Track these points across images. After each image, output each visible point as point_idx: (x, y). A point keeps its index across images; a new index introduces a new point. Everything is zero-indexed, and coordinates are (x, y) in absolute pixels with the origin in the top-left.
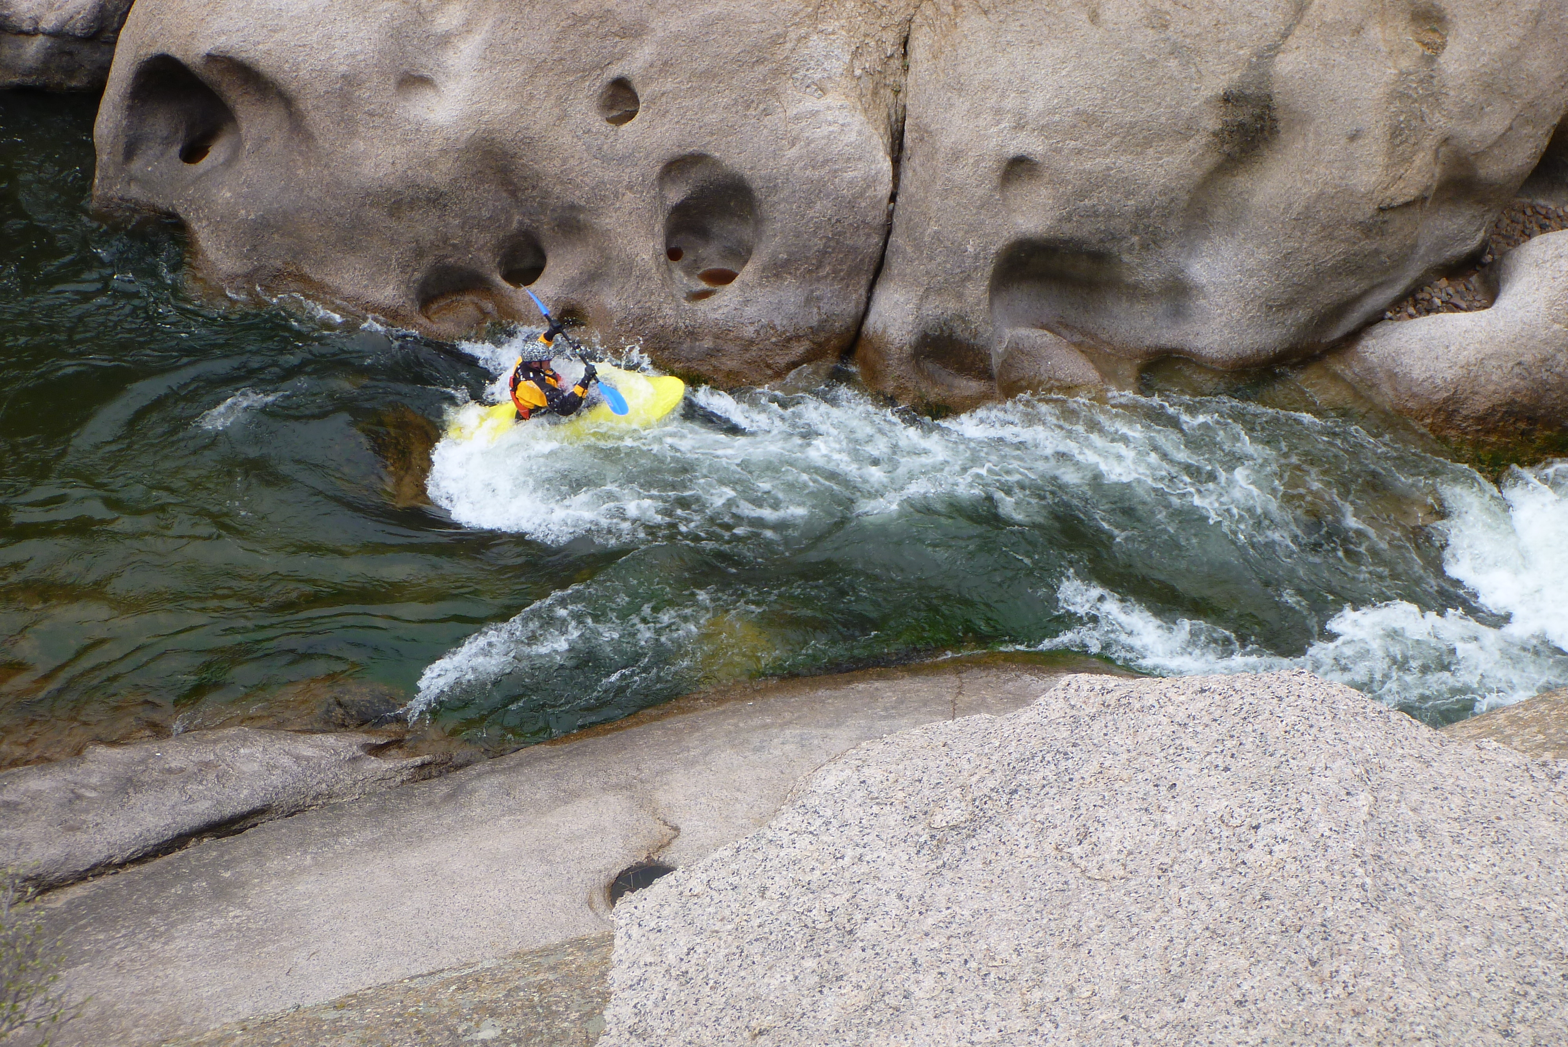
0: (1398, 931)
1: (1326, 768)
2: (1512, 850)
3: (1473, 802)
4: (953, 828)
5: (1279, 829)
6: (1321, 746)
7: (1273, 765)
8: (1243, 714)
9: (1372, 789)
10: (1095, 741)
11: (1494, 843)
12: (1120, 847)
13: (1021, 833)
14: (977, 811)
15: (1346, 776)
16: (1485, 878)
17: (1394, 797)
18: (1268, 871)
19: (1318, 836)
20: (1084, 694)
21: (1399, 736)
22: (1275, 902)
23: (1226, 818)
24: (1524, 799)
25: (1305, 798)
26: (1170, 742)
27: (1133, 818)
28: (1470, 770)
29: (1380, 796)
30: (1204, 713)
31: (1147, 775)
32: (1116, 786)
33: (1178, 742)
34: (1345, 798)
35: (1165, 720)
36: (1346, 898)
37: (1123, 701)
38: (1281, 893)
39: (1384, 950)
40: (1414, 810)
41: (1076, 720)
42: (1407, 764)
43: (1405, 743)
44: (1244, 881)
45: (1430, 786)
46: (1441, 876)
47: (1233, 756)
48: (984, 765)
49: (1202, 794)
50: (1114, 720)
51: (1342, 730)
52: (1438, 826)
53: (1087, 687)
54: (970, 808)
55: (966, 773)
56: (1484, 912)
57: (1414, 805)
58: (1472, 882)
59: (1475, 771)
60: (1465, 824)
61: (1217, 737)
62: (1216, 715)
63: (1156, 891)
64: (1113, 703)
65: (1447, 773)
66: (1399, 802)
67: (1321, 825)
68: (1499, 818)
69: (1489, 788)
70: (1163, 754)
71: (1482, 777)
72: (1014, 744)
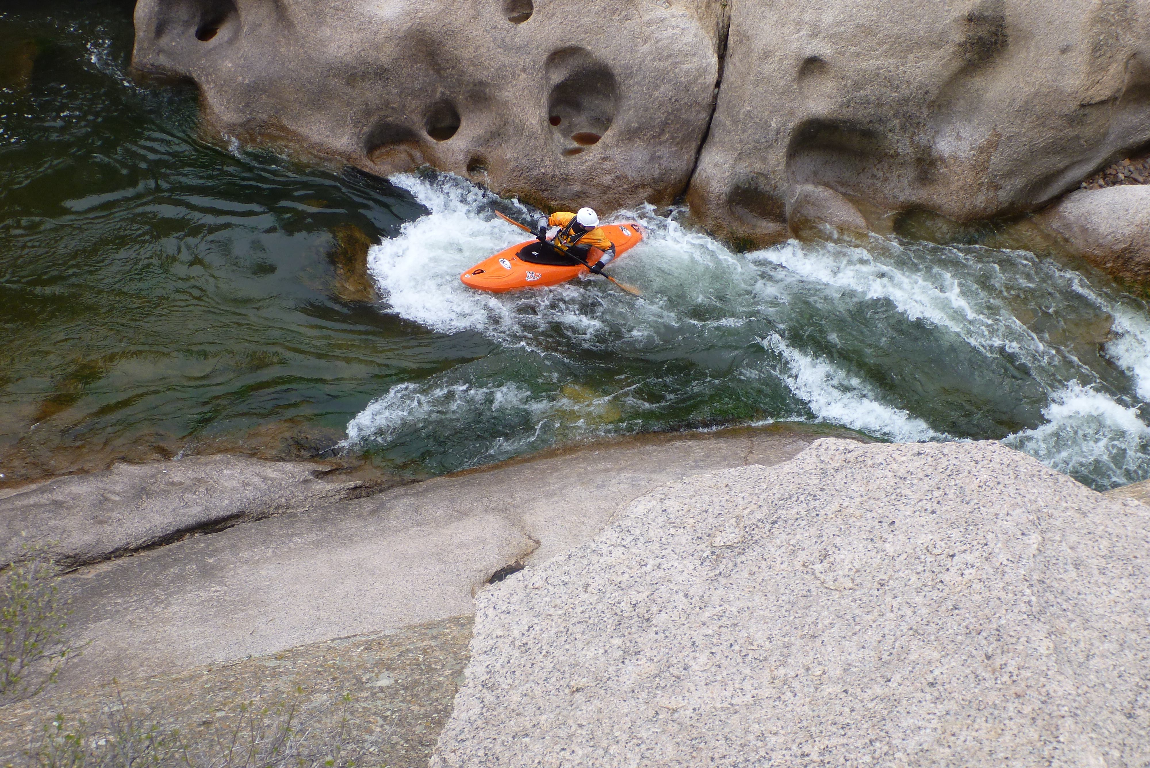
0: (1053, 637)
1: (1008, 514)
3: (1117, 544)
4: (729, 547)
5: (969, 558)
6: (1005, 498)
7: (969, 510)
8: (948, 472)
9: (1042, 532)
10: (837, 488)
11: (1130, 575)
12: (850, 566)
13: (778, 553)
14: (747, 535)
15: (1022, 521)
16: (1122, 600)
17: (1058, 538)
18: (959, 589)
19: (998, 564)
20: (831, 452)
21: (1064, 493)
22: (963, 611)
23: (931, 548)
25: (990, 536)
26: (892, 491)
27: (861, 545)
28: (1116, 521)
29: (1047, 537)
30: (919, 470)
31: (874, 514)
32: (851, 521)
33: (898, 491)
34: (1021, 537)
35: (890, 474)
36: (1016, 611)
37: (860, 459)
38: (967, 605)
39: (1043, 650)
40: (1072, 548)
41: (824, 471)
42: (1069, 514)
43: (1069, 498)
44: (941, 595)
45: (1085, 531)
46: (1089, 598)
47: (938, 502)
48: (754, 502)
49: (914, 530)
50: (852, 473)
51: (1022, 487)
52: (1089, 561)
53: (834, 447)
54: (742, 533)
55: (740, 508)
56: (1119, 626)
57: (1072, 544)
58: (1112, 604)
59: (1120, 522)
60: (1110, 560)
61: (928, 488)
62: (928, 472)
63: (875, 600)
64: (852, 460)
65: (1099, 522)
66: (1061, 542)
67: (1001, 556)
68: (1136, 557)
69: (1130, 534)
70: (887, 499)
71: (1124, 526)
72: (777, 487)
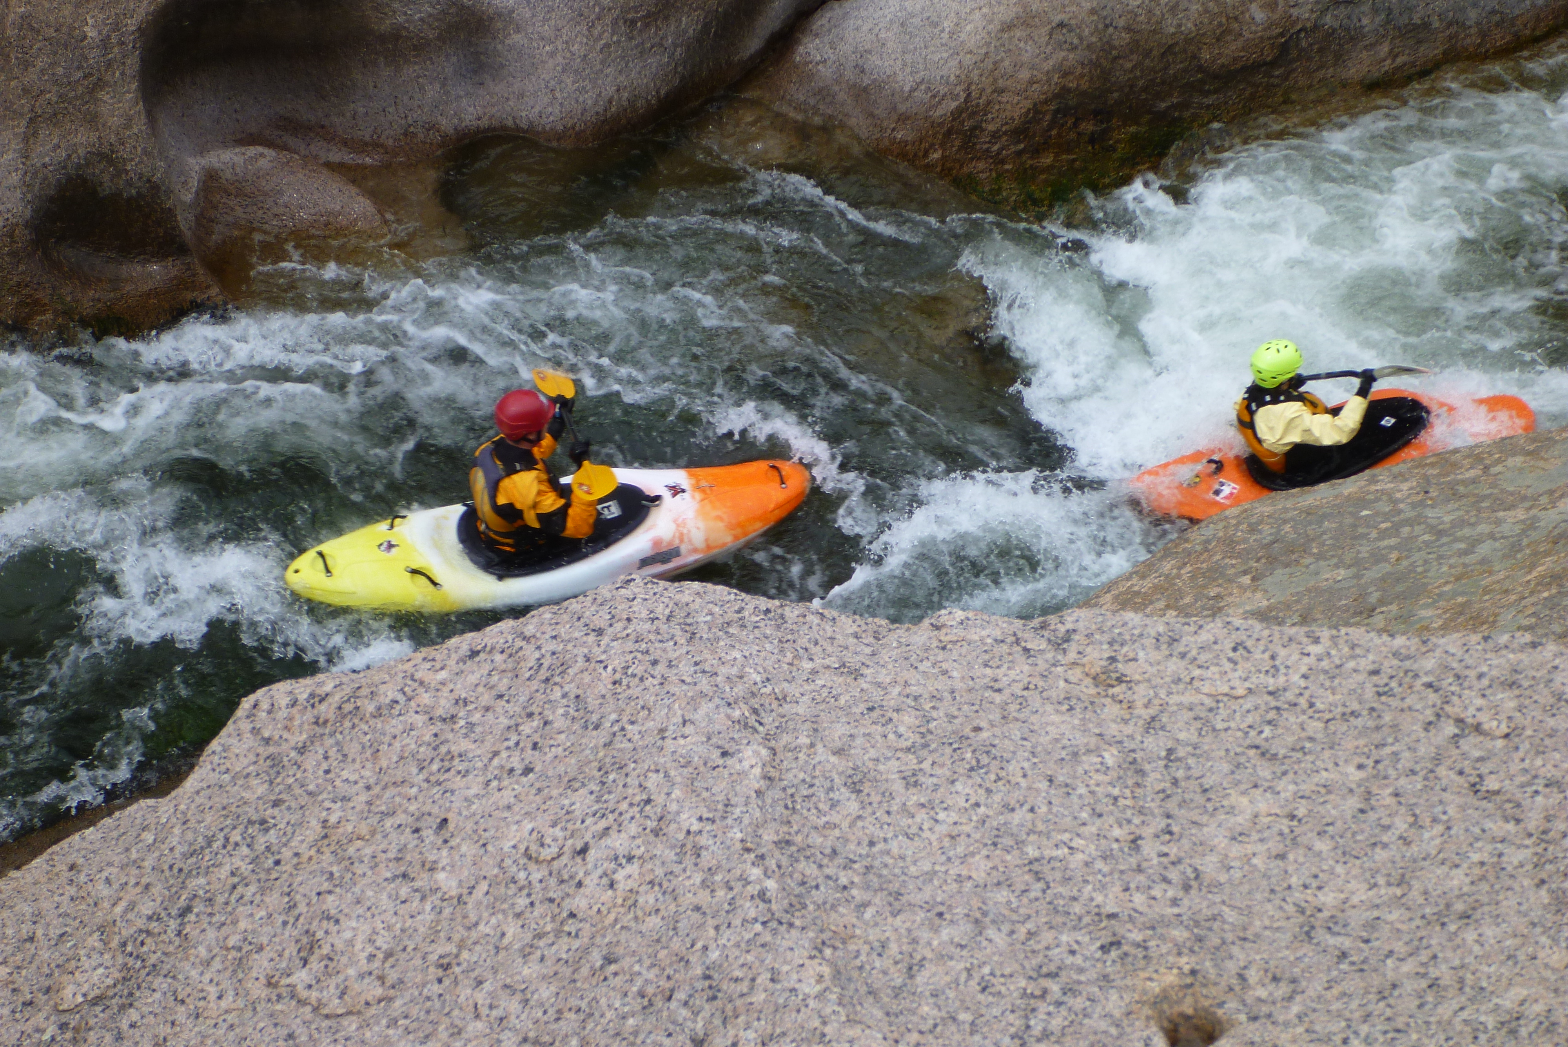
0: (828, 952)
1: (684, 722)
2: (1003, 774)
3: (934, 714)
4: (96, 1001)
5: (619, 842)
6: (673, 689)
7: (602, 741)
8: (543, 674)
9: (767, 738)
10: (311, 787)
11: (972, 769)
12: (370, 949)
13: (207, 977)
14: (131, 961)
15: (717, 727)
16: (966, 829)
17: (804, 740)
18: (612, 917)
19: (681, 836)
20: (282, 714)
21: (803, 642)
22: (626, 963)
23: (534, 848)
24: (1017, 689)
25: (653, 781)
26: (430, 753)
27: (384, 896)
28: (925, 666)
29: (779, 745)
30: (481, 689)
31: (401, 818)
32: (351, 850)
33: (443, 749)
34: (720, 762)
35: (420, 720)
36: (737, 922)
37: (348, 707)
38: (633, 946)
39: (810, 988)
40: (838, 752)
41: (275, 761)
42: (820, 682)
43: (814, 650)
44: (576, 944)
45: (862, 707)
46: (894, 847)
47: (535, 746)
48: (132, 881)
49: (491, 822)
50: (338, 743)
51: (706, 654)
52: (881, 767)
53: (284, 701)
54: (120, 960)
55: (106, 905)
56: (969, 884)
57: (838, 744)
58: (946, 842)
59: (934, 665)
60: (924, 753)
61: (505, 722)
62: (502, 687)
63: (437, 1004)
64: (331, 716)
65: (888, 680)
66: (812, 745)
67: (684, 816)
68: (978, 729)
69: (959, 685)
70: (421, 777)
71: (945, 672)
72: (177, 831)
